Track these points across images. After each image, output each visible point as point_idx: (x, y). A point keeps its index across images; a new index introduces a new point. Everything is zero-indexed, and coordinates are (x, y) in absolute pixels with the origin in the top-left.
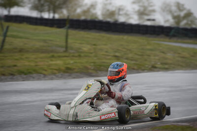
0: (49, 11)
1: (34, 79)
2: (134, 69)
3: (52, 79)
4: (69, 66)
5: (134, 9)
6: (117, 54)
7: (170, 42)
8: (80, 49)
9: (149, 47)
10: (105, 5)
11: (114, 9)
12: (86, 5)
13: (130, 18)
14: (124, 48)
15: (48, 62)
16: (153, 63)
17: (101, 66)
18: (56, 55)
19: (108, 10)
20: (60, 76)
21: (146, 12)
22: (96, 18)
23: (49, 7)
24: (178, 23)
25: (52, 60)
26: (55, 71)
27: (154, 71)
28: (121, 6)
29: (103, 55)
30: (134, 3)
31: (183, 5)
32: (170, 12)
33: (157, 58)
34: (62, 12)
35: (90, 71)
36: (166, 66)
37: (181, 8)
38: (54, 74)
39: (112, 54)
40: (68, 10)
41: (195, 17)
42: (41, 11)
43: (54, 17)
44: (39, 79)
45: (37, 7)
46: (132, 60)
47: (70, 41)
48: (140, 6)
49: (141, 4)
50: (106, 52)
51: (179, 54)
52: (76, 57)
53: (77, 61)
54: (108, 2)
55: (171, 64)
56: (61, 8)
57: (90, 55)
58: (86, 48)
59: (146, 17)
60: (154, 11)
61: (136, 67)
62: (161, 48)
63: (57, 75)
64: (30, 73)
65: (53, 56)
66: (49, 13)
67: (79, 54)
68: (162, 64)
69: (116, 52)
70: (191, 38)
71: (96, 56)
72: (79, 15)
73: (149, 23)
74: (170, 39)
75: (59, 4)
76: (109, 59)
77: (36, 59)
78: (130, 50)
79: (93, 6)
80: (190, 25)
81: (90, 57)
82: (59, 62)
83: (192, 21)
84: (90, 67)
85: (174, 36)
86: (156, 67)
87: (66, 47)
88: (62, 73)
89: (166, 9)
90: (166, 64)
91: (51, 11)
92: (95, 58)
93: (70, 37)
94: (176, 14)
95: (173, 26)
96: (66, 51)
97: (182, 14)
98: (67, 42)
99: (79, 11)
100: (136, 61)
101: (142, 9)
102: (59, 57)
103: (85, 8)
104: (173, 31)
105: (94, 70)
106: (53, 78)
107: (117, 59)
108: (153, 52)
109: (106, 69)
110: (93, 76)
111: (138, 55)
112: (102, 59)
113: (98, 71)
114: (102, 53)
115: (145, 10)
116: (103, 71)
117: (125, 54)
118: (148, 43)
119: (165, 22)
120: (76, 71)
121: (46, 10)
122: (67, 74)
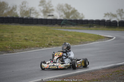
2: (37, 47)
5: (40, 9)
6: (26, 38)
7: (61, 29)
8: (2, 36)
9: (47, 33)
10: (22, 7)
11: (28, 10)
12: (10, 7)
13: (38, 15)
14: (32, 34)
16: (49, 42)
17: (16, 46)
19: (24, 11)
21: (48, 11)
24: (68, 16)
27: (50, 47)
28: (33, 8)
29: (17, 39)
30: (40, 5)
31: (70, 6)
33: (52, 39)
35: (8, 50)
39: (23, 38)
41: (78, 13)
46: (36, 41)
48: (44, 7)
49: (44, 6)
50: (20, 37)
51: (66, 36)
54: (24, 5)
55: (61, 42)
57: (9, 39)
59: (48, 14)
60: (53, 10)
61: (38, 45)
62: (55, 33)
68: (55, 42)
69: (26, 36)
70: (74, 25)
74: (61, 27)
76: (21, 41)
78: (35, 35)
79: (14, 8)
81: (8, 40)
83: (76, 15)
84: (8, 47)
85: (63, 25)
86: (51, 45)
89: (60, 8)
90: (58, 42)
92: (11, 41)
94: (66, 11)
97: (70, 11)
99: (5, 11)
100: (39, 41)
101: (45, 9)
103: (9, 10)
104: (63, 22)
105: (11, 48)
107: (26, 41)
108: (50, 36)
109: (19, 48)
110: (10, 53)
111: (40, 38)
112: (16, 42)
113: (14, 49)
114: (17, 38)
115: (47, 9)
116: (17, 49)
117: (32, 37)
118: (47, 30)
119: (60, 16)
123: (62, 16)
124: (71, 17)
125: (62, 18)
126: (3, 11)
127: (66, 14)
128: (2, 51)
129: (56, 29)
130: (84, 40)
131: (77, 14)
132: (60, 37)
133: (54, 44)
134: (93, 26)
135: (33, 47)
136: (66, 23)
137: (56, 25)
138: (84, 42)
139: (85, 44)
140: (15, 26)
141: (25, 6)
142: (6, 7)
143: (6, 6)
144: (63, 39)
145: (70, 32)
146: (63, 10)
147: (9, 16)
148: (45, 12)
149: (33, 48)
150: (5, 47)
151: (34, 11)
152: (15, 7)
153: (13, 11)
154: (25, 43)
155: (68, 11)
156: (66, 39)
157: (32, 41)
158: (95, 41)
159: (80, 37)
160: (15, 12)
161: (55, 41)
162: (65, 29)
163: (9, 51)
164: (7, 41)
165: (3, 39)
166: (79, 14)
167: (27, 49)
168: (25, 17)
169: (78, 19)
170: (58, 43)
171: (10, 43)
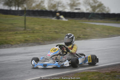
0: (15, 6)
1: (5, 47)
3: (16, 47)
4: (26, 39)
5: (67, 3)
7: (89, 22)
8: (34, 28)
9: (75, 26)
11: (55, 3)
12: (38, 1)
13: (65, 8)
14: (61, 27)
15: (14, 37)
16: (78, 35)
17: (46, 38)
18: (18, 32)
19: (52, 4)
20: (21, 45)
21: (75, 4)
22: (45, 9)
23: (15, 3)
24: (94, 10)
25: (16, 36)
26: (18, 42)
27: (79, 40)
28: (60, 1)
29: (48, 31)
32: (89, 4)
33: (81, 32)
34: (23, 6)
35: (40, 41)
36: (86, 37)
37: (96, 1)
38: (18, 44)
39: (53, 31)
40: (27, 5)
41: (104, 6)
42: (10, 6)
43: (18, 9)
44: (8, 47)
45: (8, 4)
47: (27, 23)
48: (71, 1)
50: (50, 29)
51: (94, 29)
52: (31, 33)
53: (32, 35)
55: (89, 35)
56: (23, 4)
57: (40, 31)
58: (37, 27)
59: (75, 8)
60: (79, 3)
62: (83, 26)
63: (19, 44)
64: (2, 44)
65: (17, 33)
66: (15, 7)
67: (33, 31)
68: (84, 35)
69: (56, 29)
70: (101, 19)
71: (43, 32)
72: (34, 8)
73: (76, 11)
74: (89, 20)
75: (21, 1)
76: (51, 34)
77: (6, 35)
78: (64, 28)
80: (101, 11)
81: (39, 33)
82: (20, 37)
84: (40, 39)
85: (91, 18)
86: (80, 38)
87: (25, 27)
88: (22, 43)
89: (87, 2)
91: (17, 6)
93: (27, 21)
94: (92, 5)
95: (90, 12)
96: (25, 30)
97: (97, 5)
98: (25, 24)
99: (34, 5)
101: (72, 3)
102: (21, 33)
103: (38, 3)
104: (90, 15)
105: (42, 40)
107: (57, 34)
108: (78, 29)
109: (50, 40)
110: (42, 44)
111: (69, 30)
112: (47, 34)
113: (45, 41)
115: (74, 3)
116: (48, 41)
117: (61, 30)
118: (75, 23)
120: (31, 41)
121: (13, 5)
122: (26, 44)
123: (88, 9)
124: (97, 11)
126: (32, 5)
127: (92, 7)
128: (34, 43)
129: (84, 23)
131: (103, 8)
132: (88, 30)
133: (83, 37)
137: (84, 18)
138: (112, 35)
139: (112, 37)
142: (35, 1)
144: (91, 32)
145: (98, 26)
148: (72, 5)
150: (37, 39)
151: (61, 5)
152: (43, 1)
153: (41, 4)
154: (55, 35)
155: (94, 5)
156: (93, 32)
157: (62, 34)
159: (108, 30)
160: (43, 5)
162: (92, 22)
165: (35, 32)
166: (105, 8)
167: (57, 42)
168: (53, 10)
171: (41, 35)
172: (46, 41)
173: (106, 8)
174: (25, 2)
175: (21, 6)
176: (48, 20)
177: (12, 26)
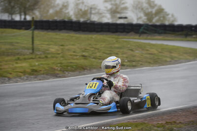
0: (20, 13)
4: (34, 68)
5: (106, 7)
6: (84, 54)
7: (139, 39)
8: (47, 50)
9: (117, 45)
11: (86, 9)
12: (58, 5)
13: (103, 17)
14: (93, 47)
15: (13, 65)
17: (67, 66)
18: (21, 57)
19: (81, 10)
20: (25, 78)
21: (119, 10)
23: (20, 9)
24: (150, 19)
25: (17, 63)
26: (21, 74)
28: (94, 5)
29: (71, 55)
30: (105, 1)
31: (154, 2)
33: (125, 55)
34: (34, 14)
35: (57, 72)
37: (152, 5)
38: (20, 77)
39: (80, 54)
40: (40, 12)
41: (166, 12)
42: (11, 14)
43: (25, 19)
44: (3, 83)
47: (36, 42)
48: (112, 4)
49: (113, 2)
50: (74, 52)
51: (148, 50)
52: (43, 58)
53: (44, 63)
54: (80, 1)
55: (139, 61)
56: (32, 10)
57: (58, 56)
58: (53, 49)
59: (119, 15)
60: (126, 8)
62: (129, 46)
63: (22, 77)
65: (19, 59)
66: (21, 15)
67: (46, 55)
69: (83, 51)
70: (160, 34)
71: (63, 57)
74: (140, 36)
75: (30, 6)
76: (77, 59)
78: (98, 49)
79: (65, 6)
81: (57, 58)
82: (25, 65)
83: (164, 17)
84: (56, 68)
85: (143, 33)
87: (33, 50)
88: (27, 76)
89: (138, 7)
90: (134, 61)
92: (61, 59)
94: (147, 11)
96: (31, 53)
97: (154, 11)
98: (33, 43)
99: (51, 11)
101: (114, 7)
102: (25, 59)
103: (58, 9)
104: (142, 28)
105: (60, 70)
106: (18, 81)
107: (85, 59)
108: (121, 50)
109: (73, 69)
110: (60, 77)
111: (106, 53)
112: (69, 60)
113: (65, 72)
114: (70, 53)
115: (117, 8)
116: (70, 71)
117: (93, 53)
118: (117, 41)
119: (138, 19)
120: (42, 72)
121: (17, 12)
122: (32, 76)
123: (141, 18)
124: (156, 21)
125: (141, 22)
126: (48, 11)
127: (146, 14)
128: (47, 74)
129: (132, 40)
130: (176, 57)
132: (137, 53)
133: (128, 63)
134: (191, 35)
135: (94, 68)
136: (147, 30)
137: (132, 33)
138: (176, 61)
139: (177, 64)
140: (67, 34)
141: (83, 3)
142: (53, 5)
143: (53, 2)
144: (142, 55)
145: (154, 45)
146: (142, 9)
147: (57, 18)
149: (95, 70)
150: (52, 68)
151: (97, 11)
152: (66, 4)
153: (64, 10)
154: (82, 62)
155: (150, 10)
156: (146, 55)
157: (94, 60)
158: (194, 60)
159: (171, 52)
160: (67, 11)
161: (129, 60)
162: (145, 39)
163: (58, 74)
164: (55, 59)
165: (49, 56)
166: (168, 15)
167: (85, 72)
168: (82, 20)
169: (167, 23)
170: (134, 63)
171: (59, 62)
172: (67, 71)
173: (170, 16)
174: (36, 7)
175: (31, 14)
176: (73, 37)
177: (12, 47)
